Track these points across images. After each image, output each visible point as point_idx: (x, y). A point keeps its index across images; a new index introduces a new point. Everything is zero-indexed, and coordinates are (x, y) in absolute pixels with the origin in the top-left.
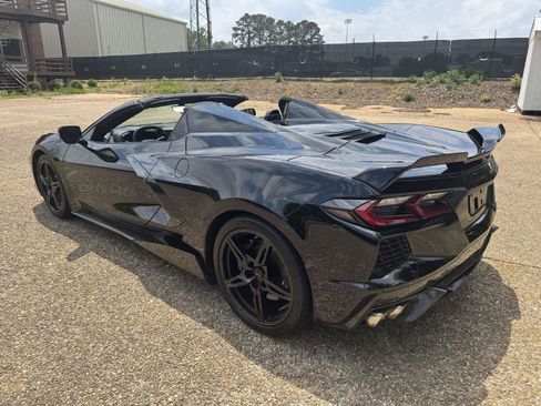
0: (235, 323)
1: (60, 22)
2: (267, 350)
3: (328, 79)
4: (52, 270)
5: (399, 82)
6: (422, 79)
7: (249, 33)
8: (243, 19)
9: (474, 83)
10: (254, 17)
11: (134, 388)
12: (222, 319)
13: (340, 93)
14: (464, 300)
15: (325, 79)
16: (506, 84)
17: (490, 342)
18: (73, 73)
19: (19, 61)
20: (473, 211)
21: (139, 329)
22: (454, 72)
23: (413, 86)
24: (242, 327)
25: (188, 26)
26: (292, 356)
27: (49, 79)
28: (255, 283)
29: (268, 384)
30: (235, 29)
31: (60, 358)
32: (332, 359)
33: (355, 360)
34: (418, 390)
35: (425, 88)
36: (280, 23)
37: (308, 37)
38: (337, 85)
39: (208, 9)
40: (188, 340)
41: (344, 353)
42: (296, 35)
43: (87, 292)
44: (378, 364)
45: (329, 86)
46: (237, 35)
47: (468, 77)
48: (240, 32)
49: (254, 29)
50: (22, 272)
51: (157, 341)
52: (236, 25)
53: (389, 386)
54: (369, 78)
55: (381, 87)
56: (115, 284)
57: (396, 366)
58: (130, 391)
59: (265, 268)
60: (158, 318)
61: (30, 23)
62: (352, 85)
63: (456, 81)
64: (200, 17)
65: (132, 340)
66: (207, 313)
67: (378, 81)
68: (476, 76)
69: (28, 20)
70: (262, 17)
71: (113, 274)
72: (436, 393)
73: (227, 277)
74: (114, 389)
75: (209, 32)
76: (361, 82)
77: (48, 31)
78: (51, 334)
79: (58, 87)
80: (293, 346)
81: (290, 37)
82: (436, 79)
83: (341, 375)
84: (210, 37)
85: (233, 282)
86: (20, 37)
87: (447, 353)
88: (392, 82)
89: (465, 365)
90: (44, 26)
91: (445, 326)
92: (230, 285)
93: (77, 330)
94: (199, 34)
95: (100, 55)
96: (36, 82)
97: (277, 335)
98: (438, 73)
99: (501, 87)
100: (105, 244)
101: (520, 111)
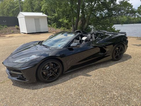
16: (14, 28)
101: (26, 33)
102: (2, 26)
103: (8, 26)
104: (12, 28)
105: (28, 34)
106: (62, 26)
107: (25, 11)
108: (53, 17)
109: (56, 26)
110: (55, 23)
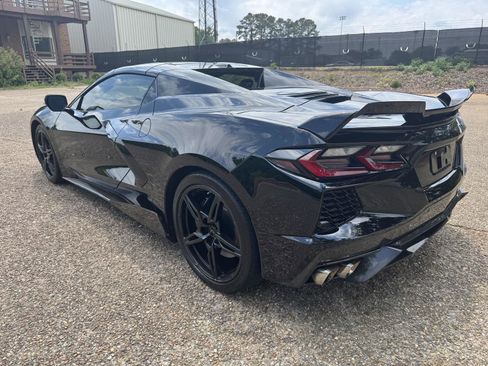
0: (193, 279)
1: (84, 22)
2: (218, 307)
3: (321, 68)
4: (34, 227)
5: (388, 70)
6: (410, 67)
7: (252, 30)
8: (246, 18)
9: (461, 69)
10: (257, 16)
11: (80, 337)
12: (181, 275)
13: (332, 81)
14: (429, 265)
15: (317, 68)
17: (452, 308)
18: (95, 67)
19: (49, 56)
20: (435, 169)
21: (99, 282)
22: (441, 59)
23: (400, 73)
24: (199, 283)
25: (196, 25)
26: (242, 313)
27: (74, 71)
28: (209, 240)
29: (213, 340)
30: (239, 27)
31: (20, 306)
32: (282, 318)
33: (306, 319)
34: (368, 353)
35: (412, 75)
36: (280, 21)
37: (306, 33)
38: (329, 74)
39: (214, 9)
40: (144, 293)
41: (295, 313)
42: (295, 32)
43: (61, 247)
44: (330, 324)
45: (322, 74)
46: (240, 32)
47: (454, 64)
48: (243, 30)
49: (257, 27)
50: (8, 228)
51: (114, 294)
52: (240, 24)
53: (338, 348)
54: (358, 67)
55: (369, 75)
56: (88, 240)
57: (349, 327)
58: (76, 340)
59: (217, 224)
60: (120, 272)
61: (59, 23)
62: (343, 73)
63: (443, 69)
64: (208, 17)
65: (90, 291)
66: (167, 270)
67: (367, 70)
68: (463, 63)
69: (57, 21)
70: (263, 15)
71: (88, 232)
72: (388, 357)
73: (186, 234)
74: (61, 337)
75: (215, 30)
76: (352, 70)
77: (74, 29)
78: (18, 283)
79: (80, 78)
80: (245, 303)
81: (289, 33)
82: (422, 67)
83: (289, 334)
84: (216, 35)
85: (191, 239)
86: (51, 36)
87: (405, 317)
88: (380, 71)
89: (422, 329)
90: (70, 26)
91: (406, 290)
92: (188, 242)
93: (42, 281)
94: (206, 33)
95: (119, 50)
96: (62, 74)
97: (230, 292)
98: (425, 61)
100: (88, 205)
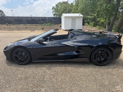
5: (39, 25)
6: (44, 25)
13: (26, 28)
16: (58, 25)
23: (42, 26)
37: (1, 14)
38: (25, 26)
45: (23, 26)
62: (28, 26)
99: (58, 26)
101: (64, 30)
102: (51, 24)
103: (55, 24)
104: (57, 25)
105: (65, 30)
106: (98, 25)
107: (72, 13)
108: (93, 16)
109: (93, 25)
110: (93, 22)
